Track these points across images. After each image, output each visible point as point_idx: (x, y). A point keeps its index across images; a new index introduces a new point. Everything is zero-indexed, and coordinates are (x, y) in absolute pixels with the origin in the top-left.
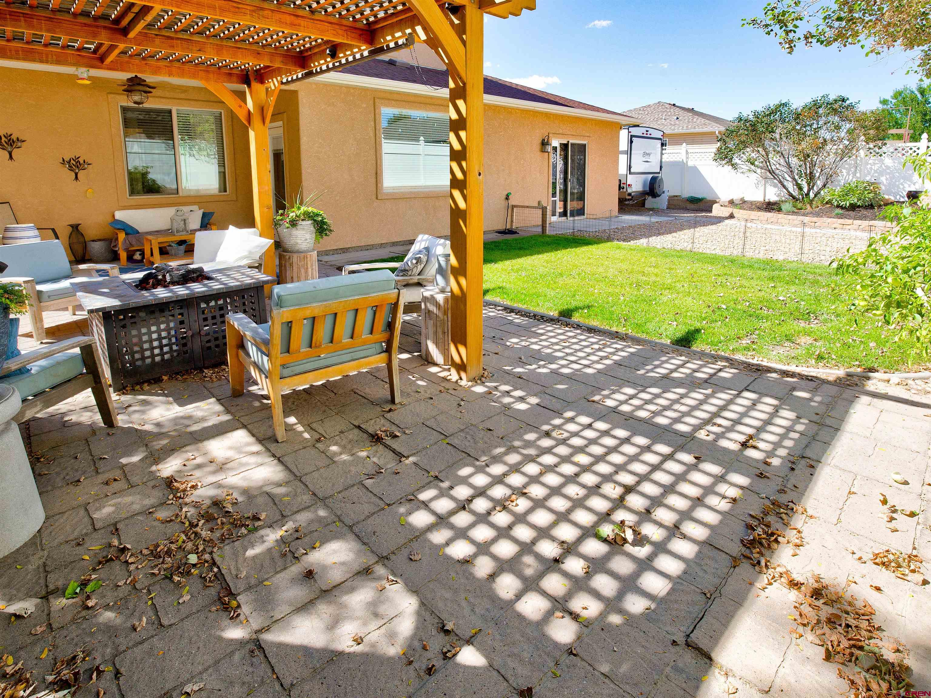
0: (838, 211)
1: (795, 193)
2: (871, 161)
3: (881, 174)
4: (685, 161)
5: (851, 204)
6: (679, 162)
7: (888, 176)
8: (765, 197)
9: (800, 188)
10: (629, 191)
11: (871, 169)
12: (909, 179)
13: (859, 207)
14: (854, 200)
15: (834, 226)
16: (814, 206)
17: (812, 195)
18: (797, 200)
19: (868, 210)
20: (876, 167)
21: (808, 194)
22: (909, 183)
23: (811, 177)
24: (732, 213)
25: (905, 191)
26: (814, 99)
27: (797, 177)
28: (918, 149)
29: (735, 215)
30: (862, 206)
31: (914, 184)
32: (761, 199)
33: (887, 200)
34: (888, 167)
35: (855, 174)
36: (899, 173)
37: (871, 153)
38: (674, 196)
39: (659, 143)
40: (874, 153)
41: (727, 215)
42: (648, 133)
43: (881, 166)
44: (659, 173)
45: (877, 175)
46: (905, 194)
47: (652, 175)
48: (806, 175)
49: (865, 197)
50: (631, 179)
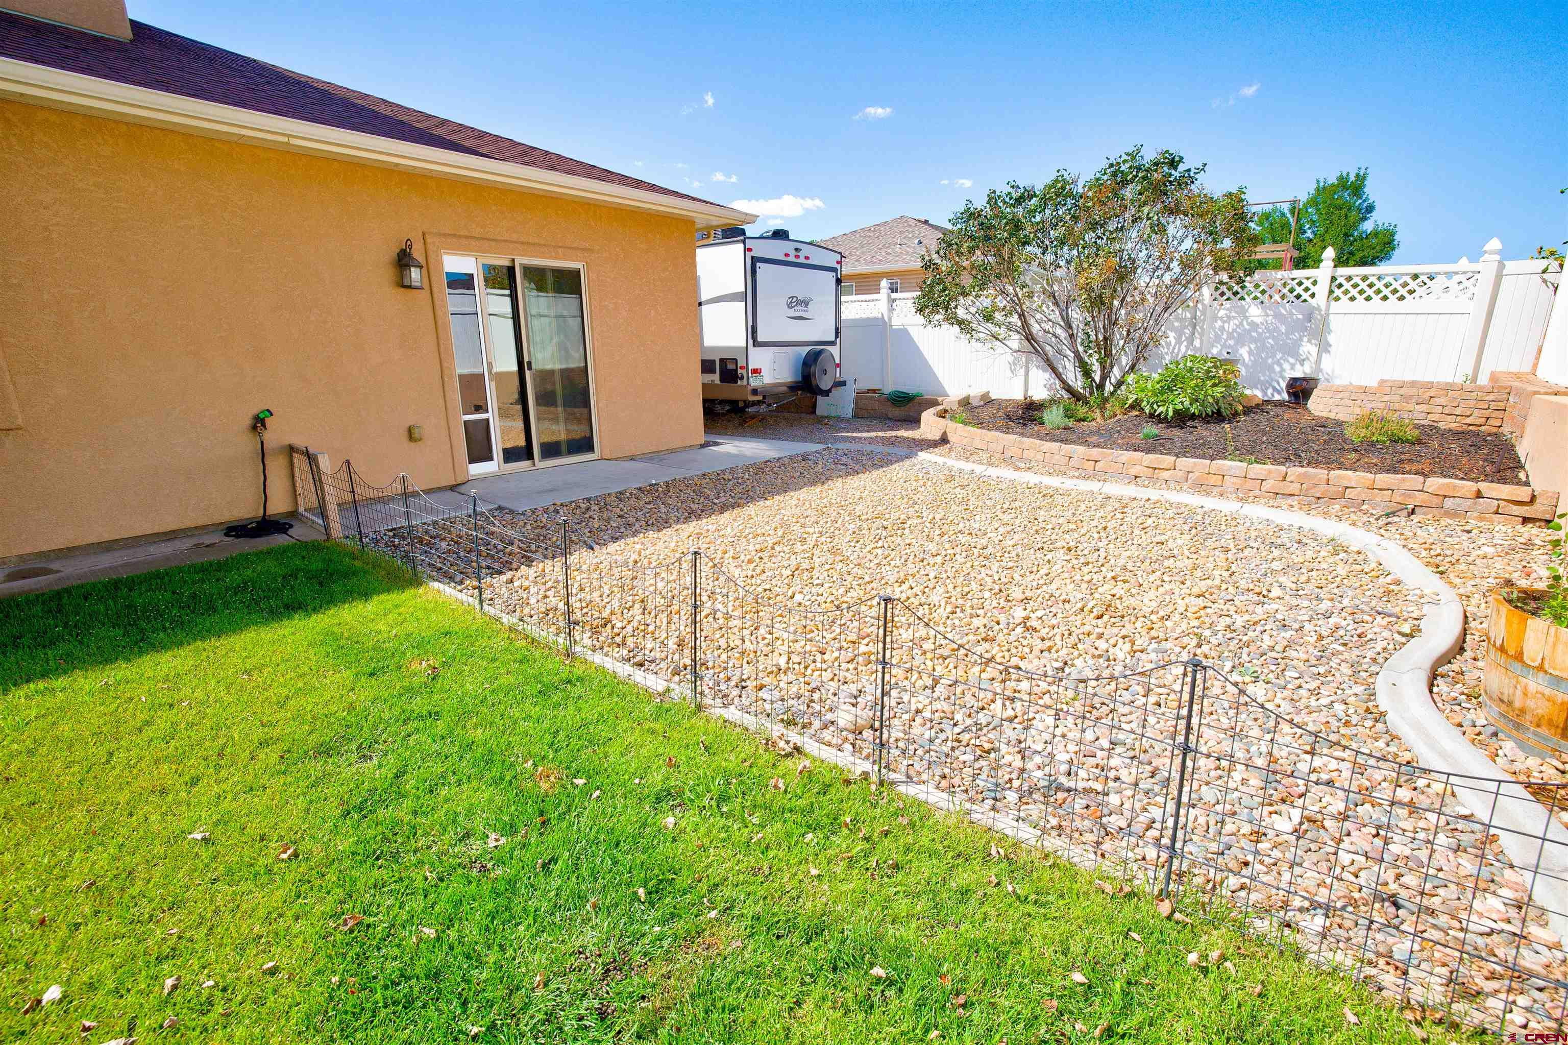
0: (1151, 429)
1: (1078, 383)
2: (1222, 313)
3: (1241, 340)
4: (886, 319)
5: (1176, 412)
6: (875, 319)
7: (1253, 346)
8: (1026, 390)
9: (1087, 374)
10: (755, 382)
11: (1222, 329)
12: (1292, 351)
13: (1193, 417)
14: (1182, 401)
15: (1134, 471)
16: (1107, 414)
17: (1109, 388)
18: (1078, 400)
19: (1212, 426)
20: (1231, 326)
21: (1101, 386)
22: (1292, 360)
23: (1105, 348)
24: (945, 433)
25: (1283, 378)
26: (1112, 161)
27: (1081, 349)
28: (1315, 283)
29: (951, 437)
30: (1200, 416)
31: (1302, 362)
32: (1019, 396)
33: (1250, 398)
34: (1254, 326)
35: (1191, 341)
36: (1274, 338)
37: (1222, 294)
38: (869, 391)
39: (830, 277)
40: (1229, 294)
41: (937, 436)
42: (801, 254)
43: (1241, 323)
44: (832, 343)
45: (1231, 342)
46: (1283, 385)
47: (808, 348)
48: (1098, 345)
49: (1206, 396)
50: (759, 358)
